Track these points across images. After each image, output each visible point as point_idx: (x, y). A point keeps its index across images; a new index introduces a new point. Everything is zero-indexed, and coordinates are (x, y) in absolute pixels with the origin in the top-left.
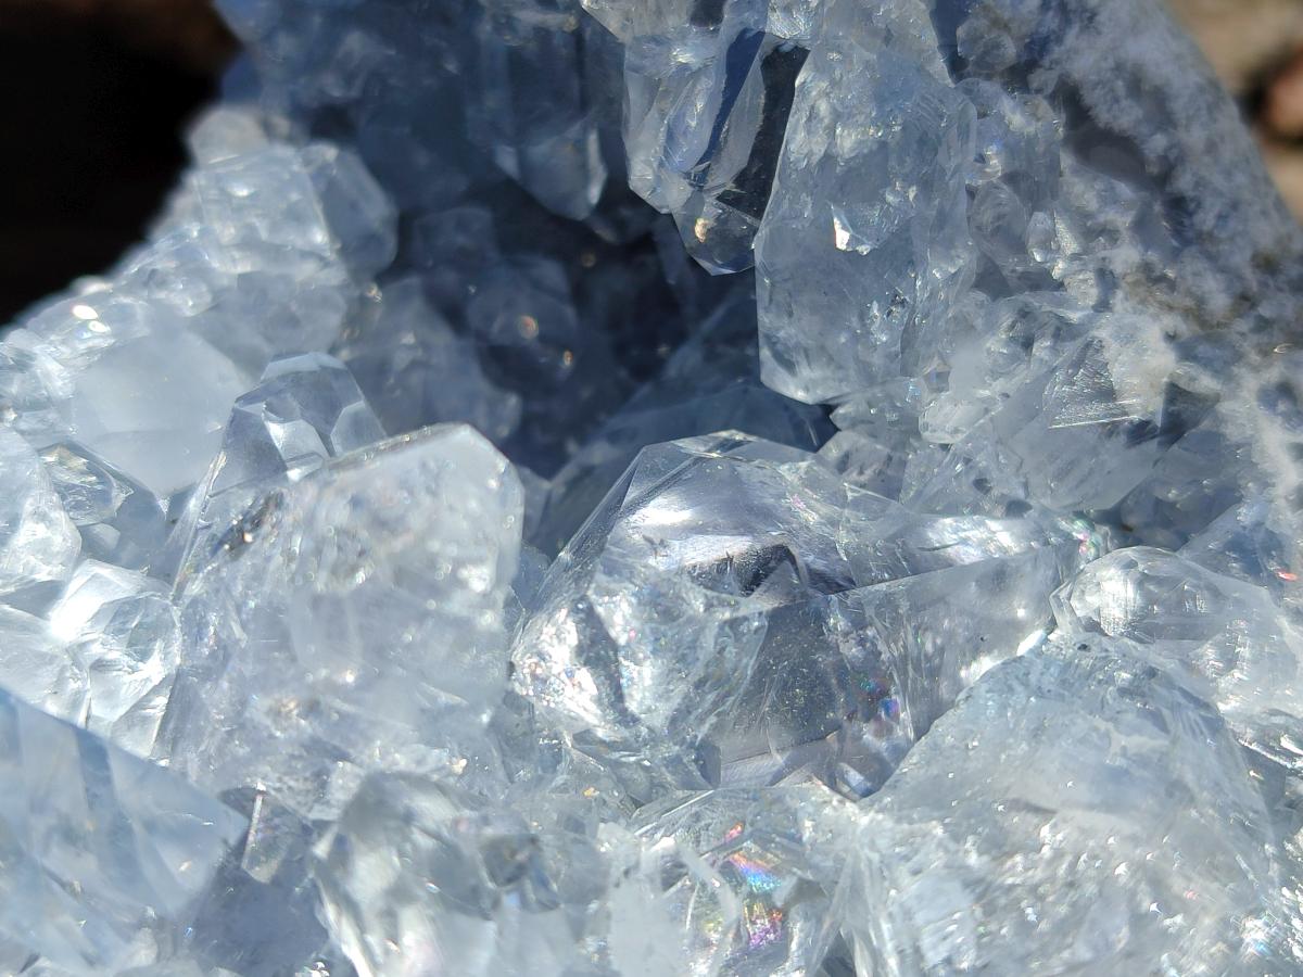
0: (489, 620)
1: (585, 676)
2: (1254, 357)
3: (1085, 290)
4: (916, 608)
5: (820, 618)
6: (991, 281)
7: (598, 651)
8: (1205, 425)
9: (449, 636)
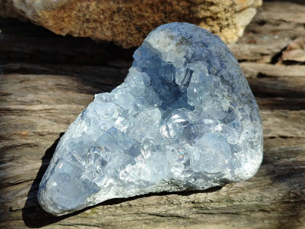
0: (158, 126)
1: (166, 132)
2: (239, 105)
3: (220, 97)
4: (200, 128)
5: (191, 128)
6: (211, 95)
7: (168, 129)
8: (233, 111)
9: (154, 127)
